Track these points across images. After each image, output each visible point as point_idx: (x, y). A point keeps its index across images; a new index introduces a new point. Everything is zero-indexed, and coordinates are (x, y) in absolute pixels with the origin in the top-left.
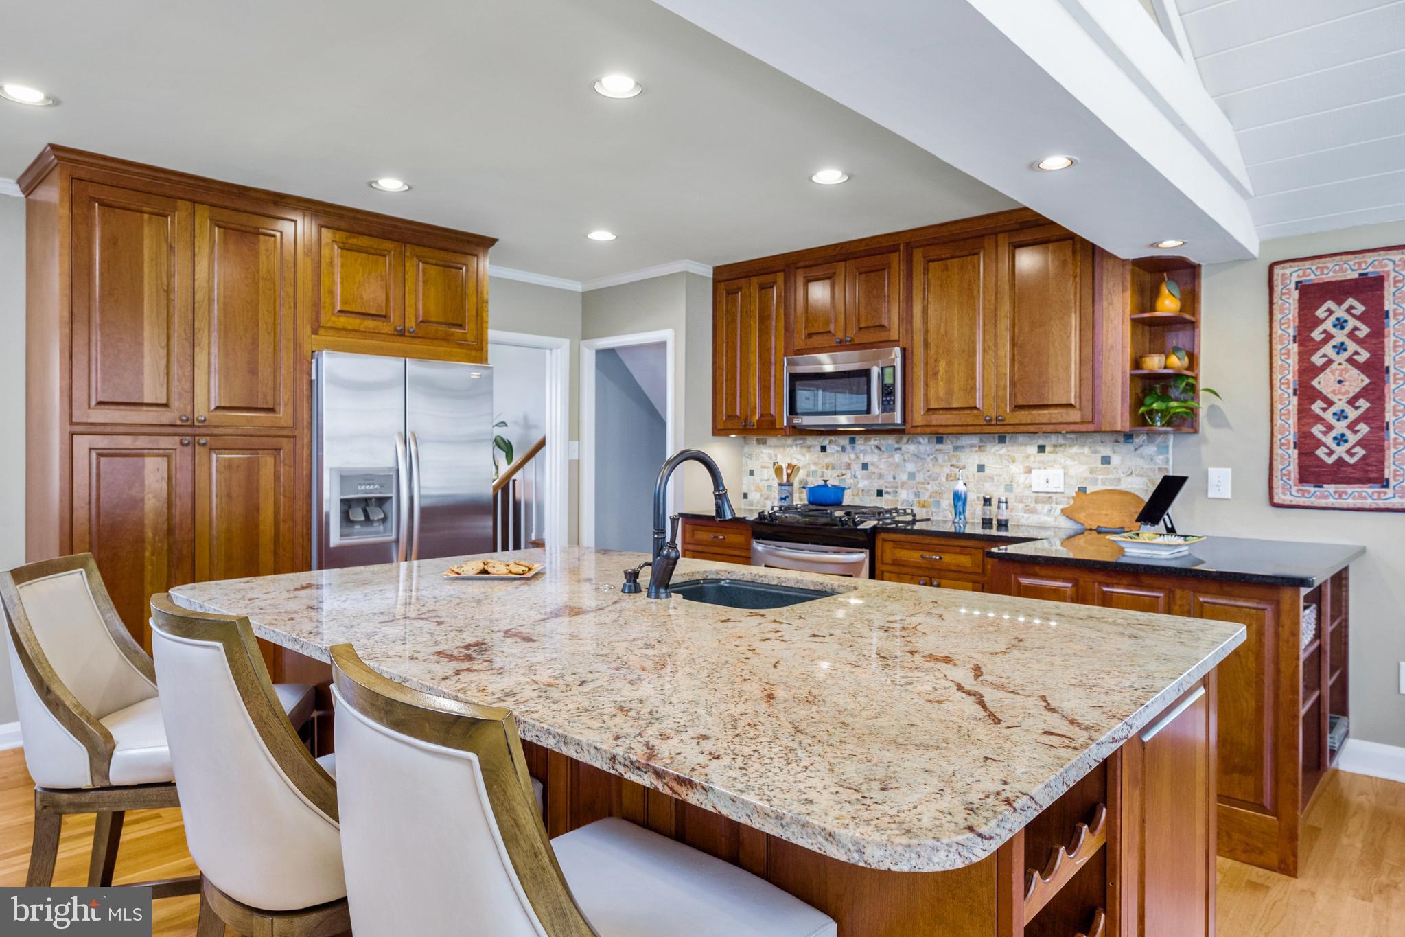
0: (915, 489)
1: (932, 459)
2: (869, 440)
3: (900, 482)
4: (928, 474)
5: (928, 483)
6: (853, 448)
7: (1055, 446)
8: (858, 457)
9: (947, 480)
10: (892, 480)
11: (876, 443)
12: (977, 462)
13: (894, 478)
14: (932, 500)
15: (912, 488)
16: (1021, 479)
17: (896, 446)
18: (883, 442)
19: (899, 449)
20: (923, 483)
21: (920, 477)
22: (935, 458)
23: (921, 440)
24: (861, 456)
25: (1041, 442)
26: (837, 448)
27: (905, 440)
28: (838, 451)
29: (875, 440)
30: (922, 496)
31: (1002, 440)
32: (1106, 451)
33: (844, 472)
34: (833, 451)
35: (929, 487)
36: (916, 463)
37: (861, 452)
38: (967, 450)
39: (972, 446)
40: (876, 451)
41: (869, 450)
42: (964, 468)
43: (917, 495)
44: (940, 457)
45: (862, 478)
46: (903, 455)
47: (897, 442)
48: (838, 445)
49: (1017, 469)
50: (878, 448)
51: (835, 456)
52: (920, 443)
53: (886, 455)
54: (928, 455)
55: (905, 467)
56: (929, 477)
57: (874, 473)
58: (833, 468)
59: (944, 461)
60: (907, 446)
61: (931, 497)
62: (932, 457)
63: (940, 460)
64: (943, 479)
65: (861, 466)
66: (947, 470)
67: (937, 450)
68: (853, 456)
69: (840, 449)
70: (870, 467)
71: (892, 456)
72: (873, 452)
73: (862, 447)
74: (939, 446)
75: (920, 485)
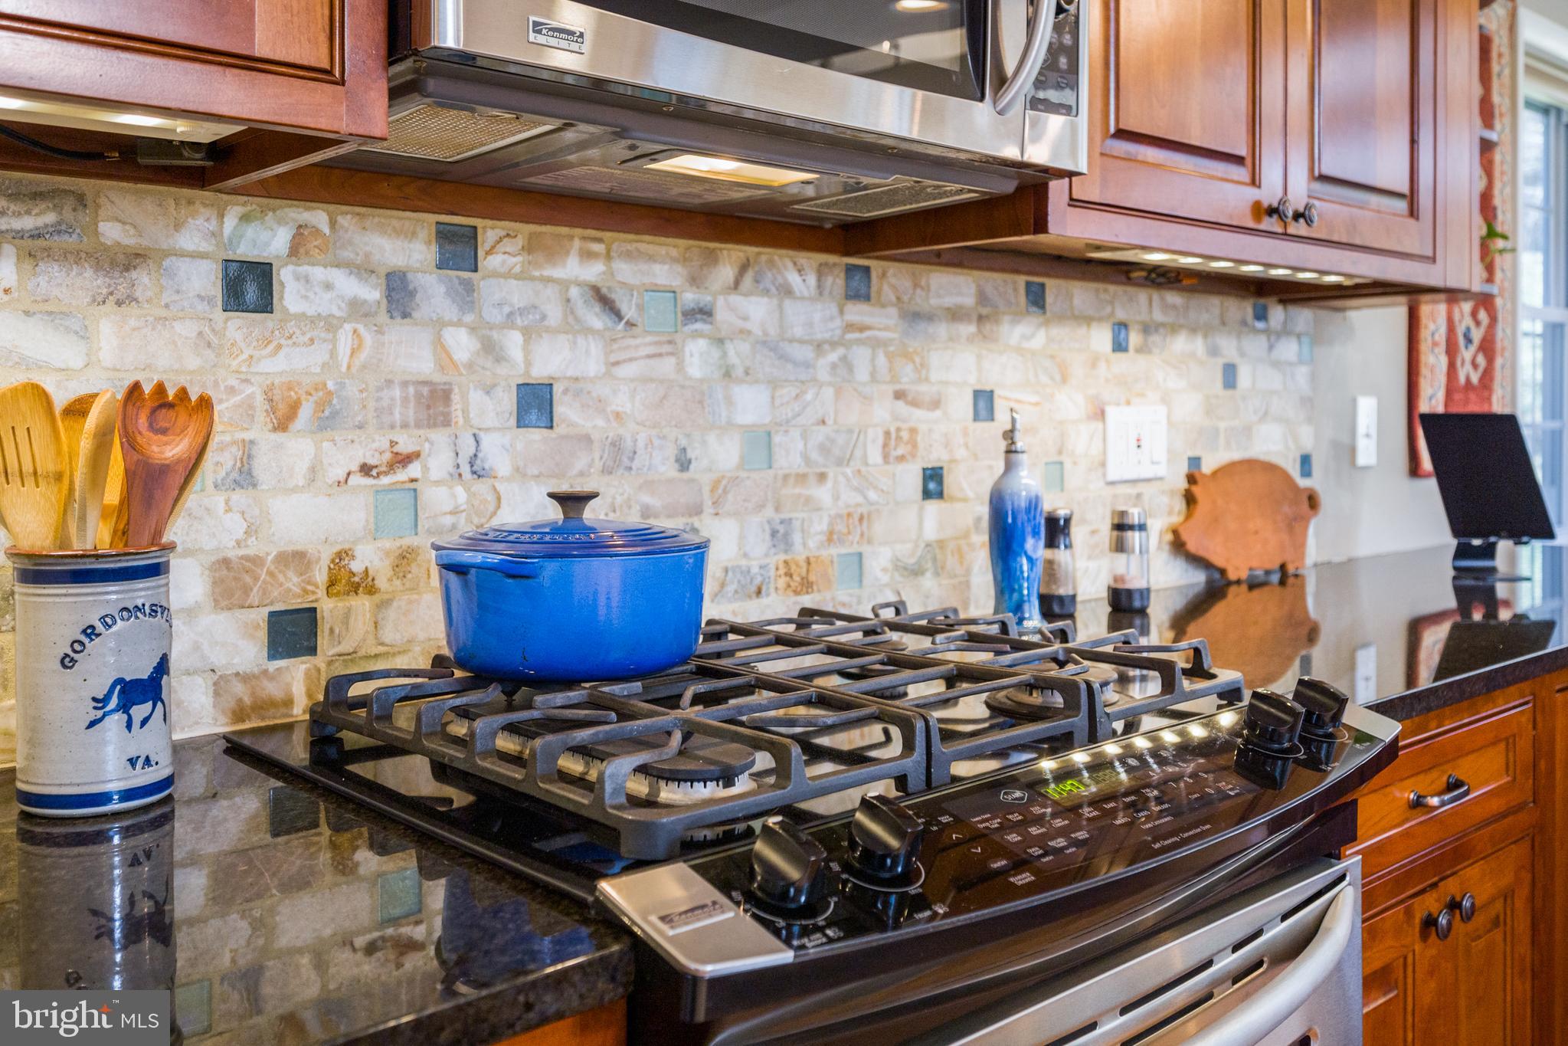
0: (769, 512)
1: (834, 366)
2: (554, 253)
3: (706, 480)
4: (819, 435)
5: (822, 477)
6: (466, 297)
7: (1147, 329)
8: (490, 349)
9: (886, 457)
10: (670, 470)
11: (593, 272)
12: (974, 382)
13: (684, 464)
14: (834, 551)
15: (761, 507)
16: (1082, 440)
17: (690, 297)
18: (626, 271)
19: (704, 313)
20: (802, 478)
21: (790, 454)
22: (844, 359)
23: (793, 278)
24: (513, 342)
25: (1121, 315)
26: (349, 286)
27: (726, 272)
28: (357, 309)
29: (587, 255)
30: (797, 538)
31: (1037, 299)
32: (1229, 346)
33: (405, 446)
34: (324, 304)
35: (823, 494)
36: (774, 384)
37: (509, 322)
38: (942, 329)
39: (955, 315)
40: (596, 319)
41: (554, 314)
42: (936, 404)
43: (780, 536)
44: (861, 356)
45: (520, 473)
46: (720, 341)
47: (695, 281)
48: (363, 270)
49: (1070, 403)
50: (605, 301)
51: (345, 340)
52: (787, 291)
53: (642, 344)
54: (819, 347)
55: (729, 401)
56: (824, 449)
57: (587, 439)
58: (328, 419)
59: (874, 377)
60: (735, 299)
61: (831, 537)
62: (833, 356)
63: (862, 374)
64: (875, 455)
65: (508, 400)
66: (883, 412)
67: (850, 327)
68: (461, 343)
69: (372, 293)
70: (564, 409)
71: (672, 347)
72: (573, 327)
73: (517, 293)
74: (857, 312)
75: (791, 490)
